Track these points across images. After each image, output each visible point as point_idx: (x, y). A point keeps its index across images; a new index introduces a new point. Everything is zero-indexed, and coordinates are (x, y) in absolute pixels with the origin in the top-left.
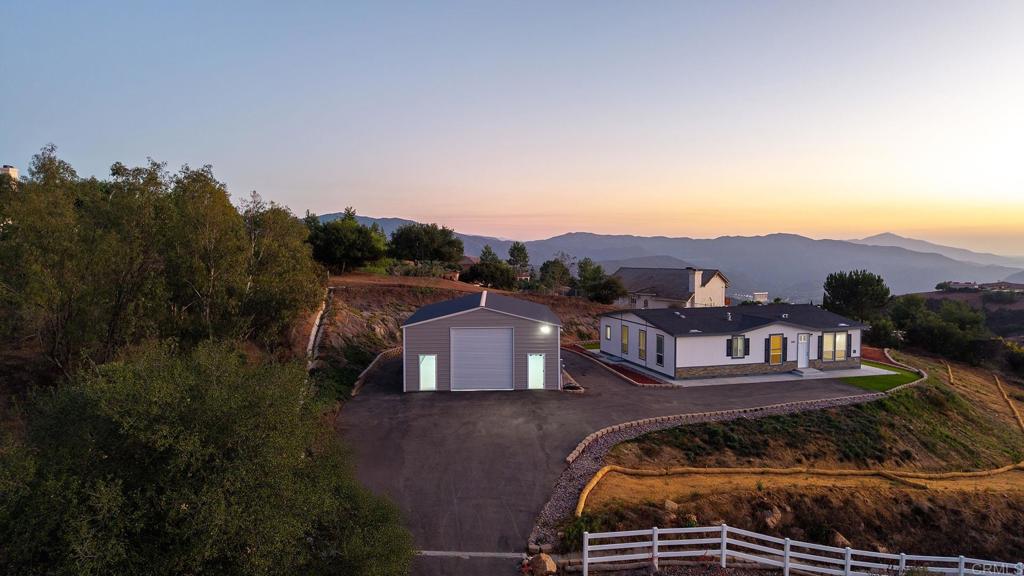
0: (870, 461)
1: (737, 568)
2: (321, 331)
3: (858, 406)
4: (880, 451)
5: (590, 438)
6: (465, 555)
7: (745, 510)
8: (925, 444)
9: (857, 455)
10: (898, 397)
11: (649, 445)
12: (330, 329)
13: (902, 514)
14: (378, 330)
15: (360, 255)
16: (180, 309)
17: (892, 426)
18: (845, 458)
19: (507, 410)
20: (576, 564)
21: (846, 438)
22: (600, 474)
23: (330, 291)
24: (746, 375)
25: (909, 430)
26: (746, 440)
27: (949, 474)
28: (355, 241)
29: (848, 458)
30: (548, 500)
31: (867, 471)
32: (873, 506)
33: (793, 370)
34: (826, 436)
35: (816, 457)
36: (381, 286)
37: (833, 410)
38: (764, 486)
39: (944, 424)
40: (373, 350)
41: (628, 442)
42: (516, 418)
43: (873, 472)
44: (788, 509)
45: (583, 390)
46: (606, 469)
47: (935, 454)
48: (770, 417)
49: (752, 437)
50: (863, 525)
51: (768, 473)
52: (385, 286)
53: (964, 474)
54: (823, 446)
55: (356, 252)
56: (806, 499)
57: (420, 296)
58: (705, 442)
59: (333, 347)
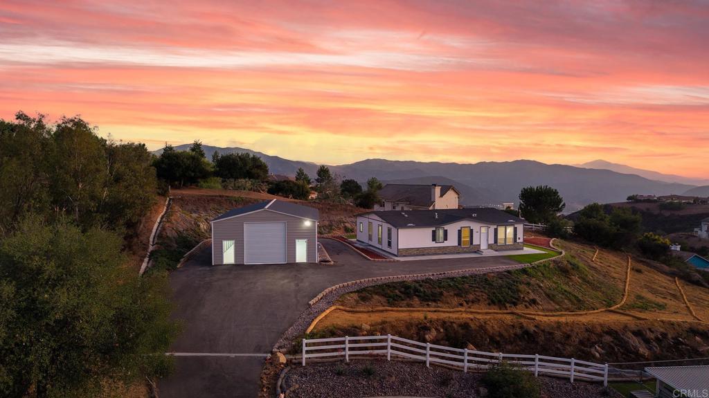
0: (508, 305)
1: (398, 361)
2: (161, 226)
3: (509, 272)
4: (516, 299)
5: (327, 290)
6: (233, 355)
7: (413, 330)
8: (548, 295)
9: (500, 301)
10: (538, 266)
11: (364, 294)
12: (167, 225)
13: (515, 334)
14: (202, 226)
15: (193, 174)
16: (61, 209)
17: (528, 284)
18: (492, 303)
19: (279, 275)
20: (298, 358)
21: (495, 291)
22: (328, 311)
23: (170, 199)
24: (445, 254)
25: (540, 287)
26: (428, 292)
27: (559, 313)
28: (189, 165)
29: (493, 303)
30: (292, 325)
31: (505, 311)
32: (498, 329)
33: (477, 250)
34: (483, 290)
35: (473, 302)
36: (207, 196)
37: (493, 274)
38: (429, 317)
39: (567, 284)
40: (197, 239)
41: (351, 292)
42: (283, 280)
43: (508, 311)
44: (442, 330)
45: (332, 263)
46: (333, 308)
47: (554, 301)
48: (448, 278)
49: (433, 290)
50: (488, 340)
51: (439, 311)
52: (210, 196)
53: (569, 313)
54: (479, 296)
55: (190, 172)
56: (454, 325)
57: (234, 203)
58: (401, 292)
59: (167, 237)
